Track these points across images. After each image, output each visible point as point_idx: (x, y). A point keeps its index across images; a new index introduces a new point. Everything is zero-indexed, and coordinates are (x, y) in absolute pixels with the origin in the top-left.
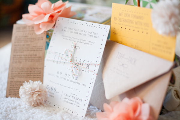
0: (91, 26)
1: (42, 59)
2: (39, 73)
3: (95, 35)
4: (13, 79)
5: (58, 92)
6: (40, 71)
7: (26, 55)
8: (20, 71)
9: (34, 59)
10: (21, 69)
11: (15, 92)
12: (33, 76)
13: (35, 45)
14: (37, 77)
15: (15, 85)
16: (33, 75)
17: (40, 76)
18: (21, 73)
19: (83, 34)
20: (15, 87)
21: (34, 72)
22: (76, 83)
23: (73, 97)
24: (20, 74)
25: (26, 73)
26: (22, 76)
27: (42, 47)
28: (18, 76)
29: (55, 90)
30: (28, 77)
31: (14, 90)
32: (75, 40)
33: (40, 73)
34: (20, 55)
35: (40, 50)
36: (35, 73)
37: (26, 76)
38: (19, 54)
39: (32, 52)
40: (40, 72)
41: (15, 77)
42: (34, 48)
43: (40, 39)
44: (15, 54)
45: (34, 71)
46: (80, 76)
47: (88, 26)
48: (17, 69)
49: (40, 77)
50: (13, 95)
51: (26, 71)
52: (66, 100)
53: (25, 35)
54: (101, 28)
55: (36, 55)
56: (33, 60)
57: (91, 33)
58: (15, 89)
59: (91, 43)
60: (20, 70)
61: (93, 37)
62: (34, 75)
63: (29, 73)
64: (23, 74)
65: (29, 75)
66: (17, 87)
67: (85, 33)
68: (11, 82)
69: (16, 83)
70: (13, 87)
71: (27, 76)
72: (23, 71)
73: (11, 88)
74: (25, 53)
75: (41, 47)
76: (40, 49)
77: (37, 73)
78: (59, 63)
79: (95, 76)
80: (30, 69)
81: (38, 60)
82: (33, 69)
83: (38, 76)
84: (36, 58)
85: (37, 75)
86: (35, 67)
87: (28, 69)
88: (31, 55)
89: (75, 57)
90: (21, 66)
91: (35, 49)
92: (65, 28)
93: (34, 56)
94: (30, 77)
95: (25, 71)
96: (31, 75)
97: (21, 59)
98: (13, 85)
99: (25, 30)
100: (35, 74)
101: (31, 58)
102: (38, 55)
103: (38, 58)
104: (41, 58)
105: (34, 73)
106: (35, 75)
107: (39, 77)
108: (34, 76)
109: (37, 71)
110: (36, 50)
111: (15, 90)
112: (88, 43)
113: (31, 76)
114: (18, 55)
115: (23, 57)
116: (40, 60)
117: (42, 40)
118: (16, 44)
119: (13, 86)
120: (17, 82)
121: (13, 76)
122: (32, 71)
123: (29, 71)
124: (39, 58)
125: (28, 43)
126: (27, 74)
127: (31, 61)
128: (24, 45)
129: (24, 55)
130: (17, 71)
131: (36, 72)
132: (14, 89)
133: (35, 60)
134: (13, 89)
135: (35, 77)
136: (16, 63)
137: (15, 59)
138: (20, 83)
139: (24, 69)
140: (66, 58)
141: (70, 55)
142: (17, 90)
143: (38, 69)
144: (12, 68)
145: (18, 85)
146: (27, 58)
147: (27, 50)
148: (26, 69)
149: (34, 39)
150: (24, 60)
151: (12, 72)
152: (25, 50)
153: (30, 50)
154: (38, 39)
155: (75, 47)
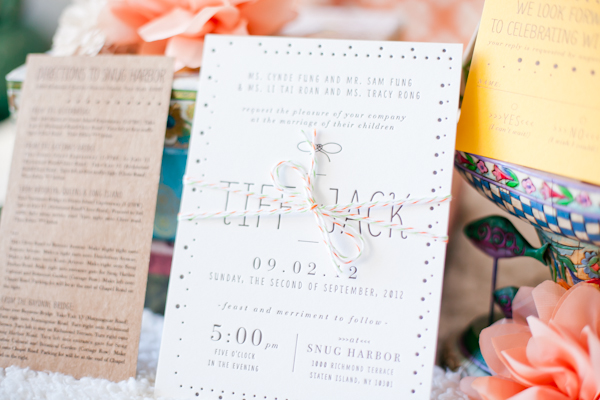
2: (125, 271)
3: (403, 89)
4: (14, 288)
6: (131, 264)
7: (77, 192)
8: (47, 256)
9: (106, 211)
10: (48, 248)
11: (20, 346)
12: (100, 284)
13: (115, 152)
14: (117, 289)
15: (20, 315)
16: (102, 276)
17: (131, 283)
18: (48, 264)
19: (343, 92)
20: (19, 322)
21: (107, 265)
24: (46, 271)
25: (71, 266)
26: (56, 280)
27: (147, 160)
28: (36, 278)
30: (78, 286)
31: (16, 337)
32: (309, 118)
33: (131, 271)
34: (48, 190)
35: (135, 174)
36: (112, 270)
37: (69, 282)
38: (44, 183)
39: (103, 179)
40: (134, 268)
41: (21, 280)
42: (108, 162)
43: (137, 126)
44: (27, 182)
45: (105, 261)
47: (361, 56)
48: (34, 248)
49: (131, 291)
50: (13, 356)
51: (73, 258)
53: (73, 105)
55: (117, 194)
56: (105, 215)
57: (381, 81)
58: (22, 330)
60: (46, 252)
61: (395, 94)
62: (104, 280)
63: (85, 267)
64: (58, 272)
65: (83, 279)
66: (28, 323)
67: (352, 86)
68: (6, 299)
69: (27, 308)
70: (13, 322)
71: (74, 282)
72: (60, 257)
74: (73, 181)
75: (142, 163)
76: (138, 171)
77: (117, 271)
80: (87, 251)
81: (124, 216)
82: (101, 253)
83: (121, 286)
84: (117, 208)
85: (121, 282)
86: (111, 246)
87: (81, 252)
88: (97, 194)
90: (51, 234)
91: (117, 170)
93: (110, 200)
94: (88, 287)
95: (66, 258)
96: (94, 276)
97: (51, 207)
98: (14, 314)
99: (75, 82)
100: (109, 273)
101: (95, 206)
102: (126, 196)
103: (124, 209)
104: (138, 209)
105: (104, 269)
106: (111, 281)
107: (128, 287)
108: (107, 285)
109: (119, 262)
110: (120, 173)
111: (21, 338)
113: (94, 284)
114: (38, 190)
115: (61, 196)
116: (137, 217)
117: (149, 130)
118: (36, 139)
119: (15, 318)
120: (31, 303)
121: (13, 276)
122: (98, 261)
123: (85, 260)
124: (131, 209)
125: (84, 141)
126: (77, 274)
127: (96, 218)
128: (67, 147)
129: (66, 192)
130: (33, 255)
131: (115, 266)
132: (17, 330)
133: (114, 215)
134: (12, 333)
135: (107, 289)
136: (32, 221)
137: (26, 202)
138: (45, 310)
139: (65, 250)
140: (286, 198)
141: (305, 183)
142: (30, 339)
143: (125, 255)
144: (15, 242)
145: (36, 317)
146: (79, 205)
147: (79, 168)
148: (72, 251)
149: (115, 125)
150: (66, 213)
151: (12, 261)
152: (72, 167)
153: (94, 169)
154: (131, 125)
155: (319, 147)
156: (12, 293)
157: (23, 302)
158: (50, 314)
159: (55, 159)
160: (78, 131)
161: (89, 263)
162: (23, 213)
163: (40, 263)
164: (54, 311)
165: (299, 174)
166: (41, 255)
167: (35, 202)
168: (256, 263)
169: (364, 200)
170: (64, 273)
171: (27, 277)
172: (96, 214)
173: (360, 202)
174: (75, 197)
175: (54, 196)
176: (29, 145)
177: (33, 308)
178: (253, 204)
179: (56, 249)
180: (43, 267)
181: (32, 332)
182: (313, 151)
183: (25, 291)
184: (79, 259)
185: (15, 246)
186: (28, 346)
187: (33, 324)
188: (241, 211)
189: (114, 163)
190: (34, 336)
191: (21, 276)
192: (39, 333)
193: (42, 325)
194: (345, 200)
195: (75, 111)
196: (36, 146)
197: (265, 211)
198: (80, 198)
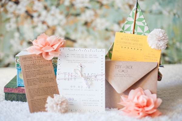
0: (90, 51)
1: (54, 79)
3: (95, 56)
4: (33, 98)
5: (76, 101)
6: (55, 89)
7: (39, 78)
8: (38, 91)
11: (38, 108)
13: (44, 70)
15: (36, 103)
17: (56, 92)
18: (38, 92)
19: (85, 57)
20: (36, 104)
21: (50, 90)
22: (89, 90)
23: (90, 101)
24: (39, 93)
25: (43, 91)
26: (41, 95)
28: (37, 95)
29: (73, 99)
30: (46, 95)
31: (37, 107)
32: (79, 62)
34: (33, 79)
38: (32, 78)
39: (44, 75)
44: (28, 78)
45: (49, 89)
46: (91, 85)
47: (88, 51)
48: (34, 90)
50: (37, 110)
52: (85, 104)
53: (32, 63)
54: (98, 51)
55: (48, 77)
56: (47, 81)
57: (91, 55)
58: (37, 105)
59: (93, 62)
61: (94, 57)
63: (46, 91)
67: (86, 56)
68: (32, 101)
69: (37, 101)
72: (40, 90)
73: (33, 106)
74: (38, 77)
75: (50, 71)
78: (70, 80)
79: (104, 82)
81: (50, 81)
82: (48, 88)
84: (48, 79)
85: (54, 92)
86: (50, 86)
87: (44, 88)
88: (43, 78)
89: (83, 73)
90: (37, 87)
91: (46, 73)
92: (68, 54)
93: (46, 78)
96: (48, 92)
97: (35, 82)
98: (34, 103)
102: (49, 77)
103: (50, 79)
108: (51, 93)
109: (52, 89)
111: (38, 107)
112: (91, 62)
113: (49, 94)
114: (31, 79)
115: (36, 80)
117: (50, 65)
118: (27, 70)
119: (35, 104)
120: (37, 100)
121: (31, 96)
122: (48, 89)
125: (37, 69)
126: (45, 93)
127: (45, 82)
128: (34, 71)
129: (37, 79)
130: (34, 91)
133: (48, 81)
134: (35, 106)
136: (32, 85)
137: (29, 82)
138: (41, 100)
139: (41, 89)
140: (76, 75)
141: (79, 72)
142: (40, 107)
143: (53, 87)
144: (29, 90)
145: (40, 102)
146: (41, 80)
147: (38, 74)
148: (42, 89)
149: (43, 65)
150: (39, 82)
151: (30, 93)
152: (37, 74)
153: (41, 74)
154: (46, 65)
155: (81, 66)
156: (33, 99)
157: (35, 100)
158: (42, 101)
159: (33, 73)
160: (35, 68)
161: (47, 90)
162: (29, 84)
163: (37, 92)
164: (43, 100)
165: (78, 71)
166: (36, 91)
167: (31, 82)
168: (71, 87)
169: (90, 75)
170: (42, 93)
171: (35, 95)
172: (45, 81)
173: (89, 75)
174: (39, 79)
175: (35, 80)
176: (26, 72)
177: (38, 101)
178: (70, 77)
179: (39, 89)
180: (37, 93)
181: (39, 105)
182: (80, 67)
183: (35, 98)
184: (44, 90)
185: (30, 90)
186: (40, 108)
187: (39, 104)
188: (68, 78)
189: (45, 72)
190: (40, 106)
191: (33, 95)
192: (41, 105)
193: (41, 103)
194: (86, 75)
195: (34, 64)
196: (27, 72)
197: (72, 77)
198: (41, 79)
